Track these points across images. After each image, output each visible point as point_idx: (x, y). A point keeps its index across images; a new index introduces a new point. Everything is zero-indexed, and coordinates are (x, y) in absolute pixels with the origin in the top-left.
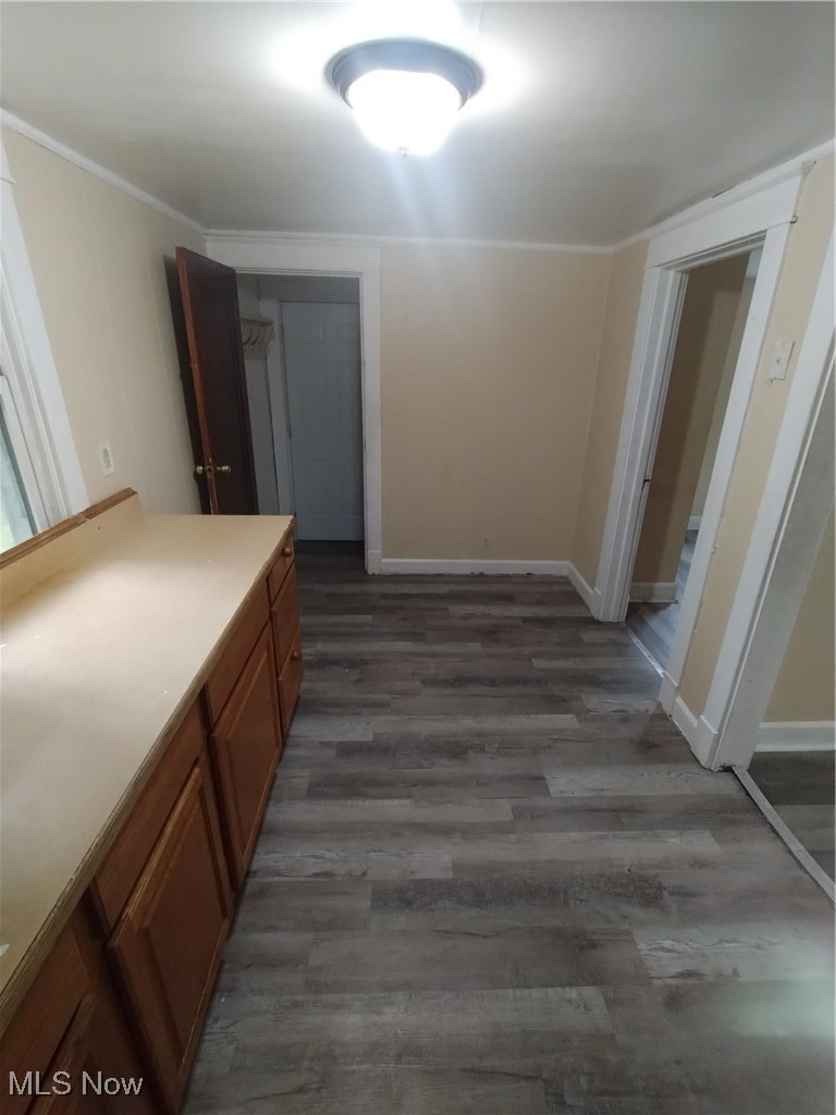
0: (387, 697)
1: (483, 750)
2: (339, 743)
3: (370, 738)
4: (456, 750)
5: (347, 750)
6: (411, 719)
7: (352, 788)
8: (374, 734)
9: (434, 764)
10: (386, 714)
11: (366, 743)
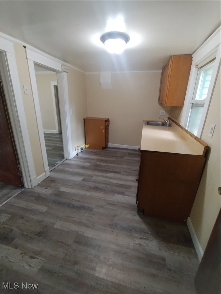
0: (107, 206)
1: (90, 187)
2: (124, 195)
3: (116, 195)
4: (96, 189)
5: (123, 194)
6: (103, 198)
7: (122, 186)
8: (114, 196)
9: (103, 187)
10: (110, 201)
11: (117, 194)
